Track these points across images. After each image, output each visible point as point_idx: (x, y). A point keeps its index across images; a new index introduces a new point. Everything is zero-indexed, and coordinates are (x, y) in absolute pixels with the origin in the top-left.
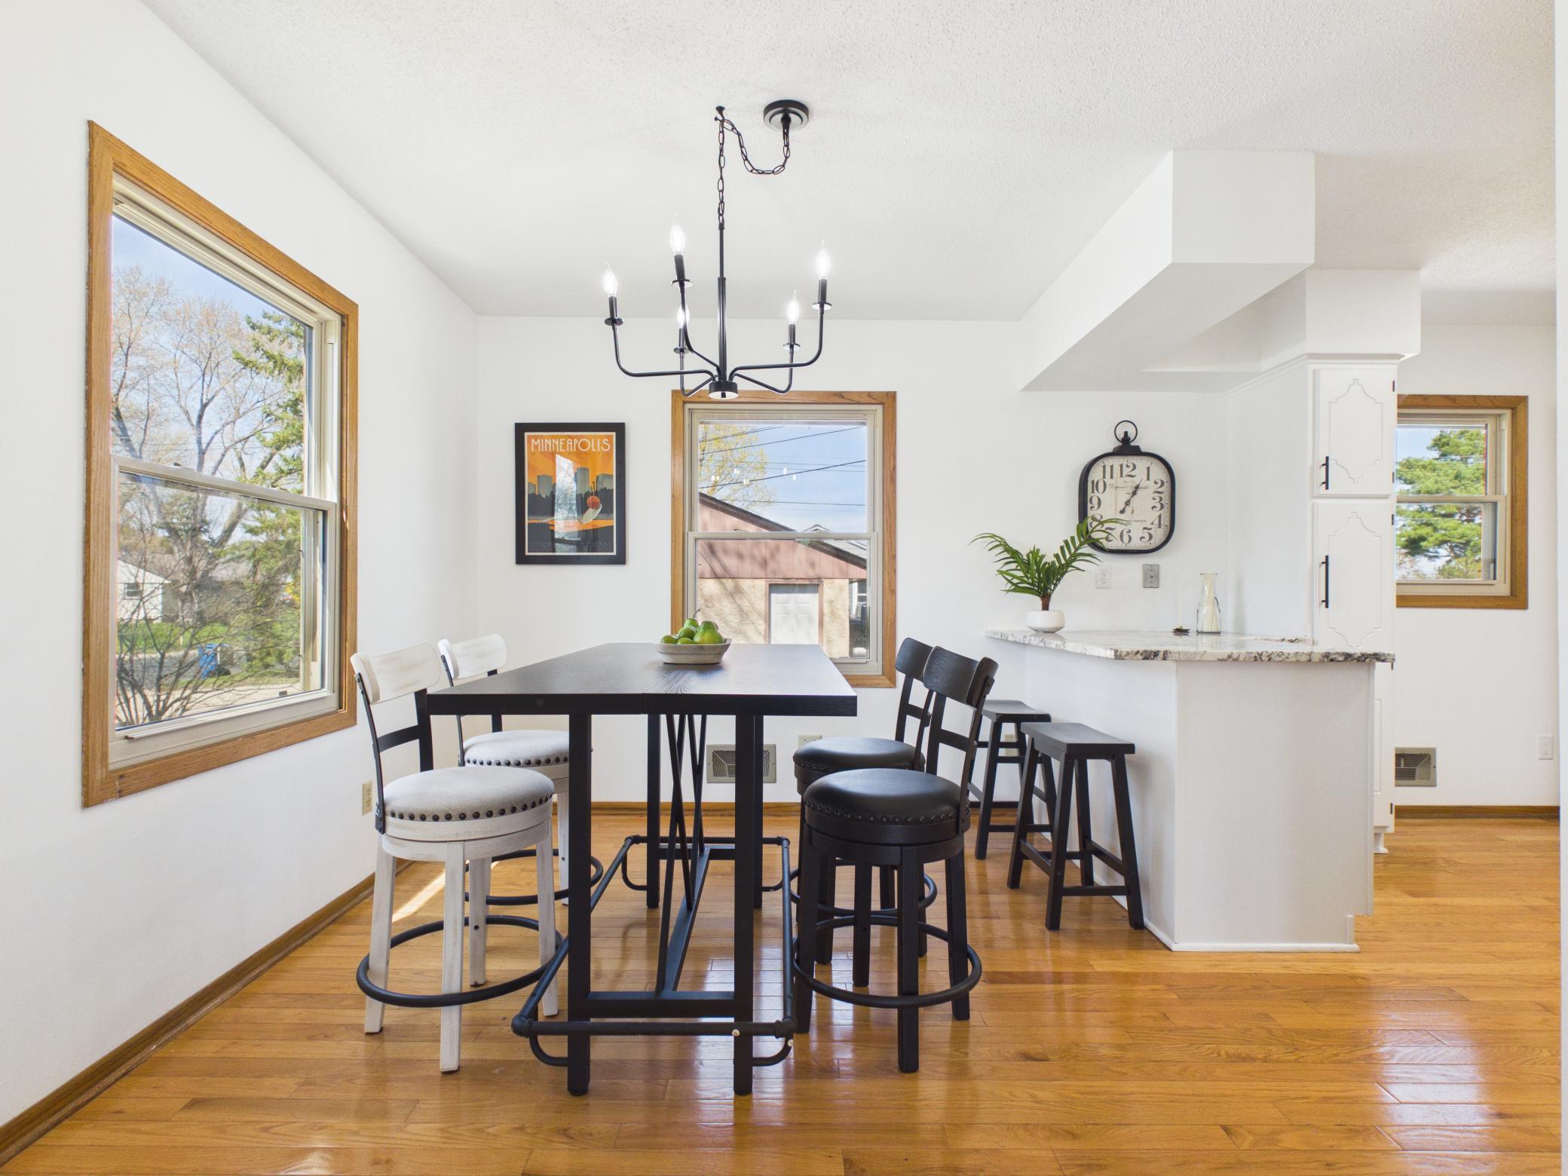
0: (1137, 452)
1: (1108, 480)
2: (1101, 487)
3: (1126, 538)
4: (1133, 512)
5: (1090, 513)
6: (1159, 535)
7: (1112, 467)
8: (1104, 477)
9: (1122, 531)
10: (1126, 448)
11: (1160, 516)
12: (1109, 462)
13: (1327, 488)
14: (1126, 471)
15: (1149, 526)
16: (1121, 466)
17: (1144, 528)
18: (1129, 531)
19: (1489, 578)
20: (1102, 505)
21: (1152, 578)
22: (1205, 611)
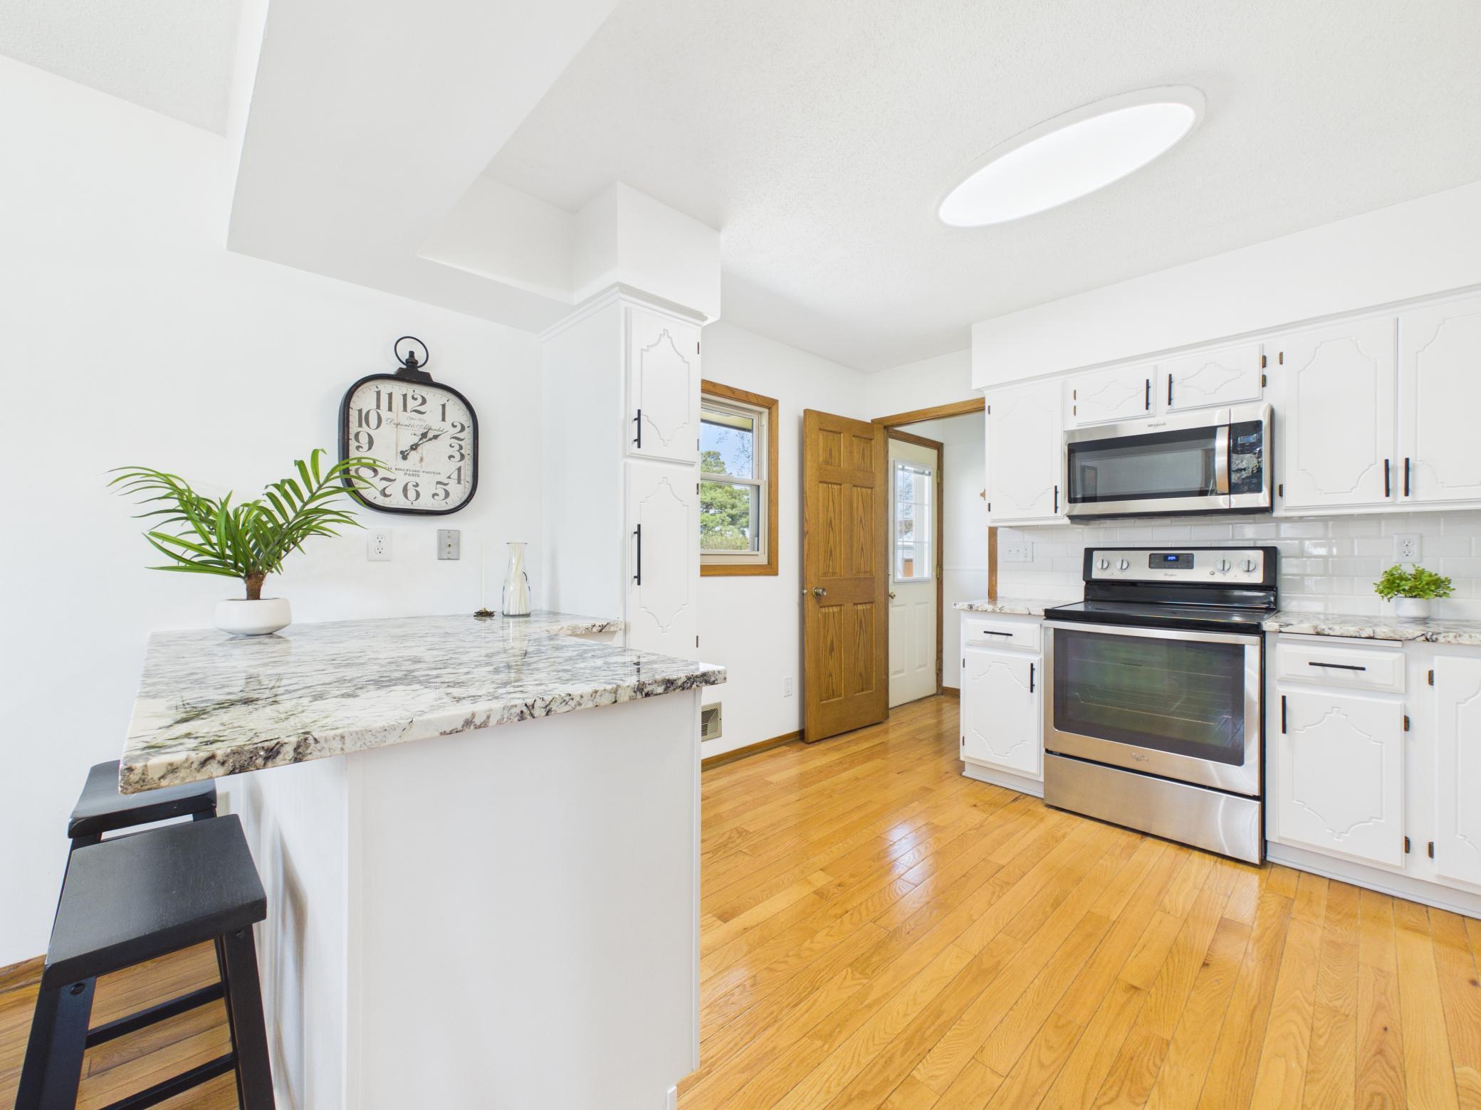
0: (426, 380)
1: (384, 411)
2: (373, 420)
3: (411, 494)
4: (422, 460)
5: (353, 453)
6: (458, 493)
7: (390, 395)
8: (378, 407)
9: (406, 485)
10: (412, 373)
11: (459, 469)
12: (386, 387)
13: (639, 446)
14: (411, 404)
15: (446, 481)
16: (405, 396)
17: (438, 483)
18: (417, 485)
19: (754, 550)
20: (375, 444)
21: (449, 548)
22: (512, 588)
